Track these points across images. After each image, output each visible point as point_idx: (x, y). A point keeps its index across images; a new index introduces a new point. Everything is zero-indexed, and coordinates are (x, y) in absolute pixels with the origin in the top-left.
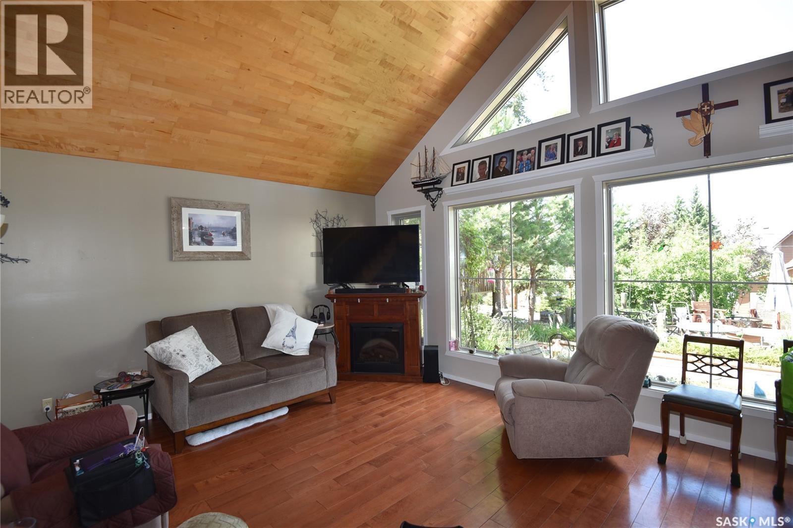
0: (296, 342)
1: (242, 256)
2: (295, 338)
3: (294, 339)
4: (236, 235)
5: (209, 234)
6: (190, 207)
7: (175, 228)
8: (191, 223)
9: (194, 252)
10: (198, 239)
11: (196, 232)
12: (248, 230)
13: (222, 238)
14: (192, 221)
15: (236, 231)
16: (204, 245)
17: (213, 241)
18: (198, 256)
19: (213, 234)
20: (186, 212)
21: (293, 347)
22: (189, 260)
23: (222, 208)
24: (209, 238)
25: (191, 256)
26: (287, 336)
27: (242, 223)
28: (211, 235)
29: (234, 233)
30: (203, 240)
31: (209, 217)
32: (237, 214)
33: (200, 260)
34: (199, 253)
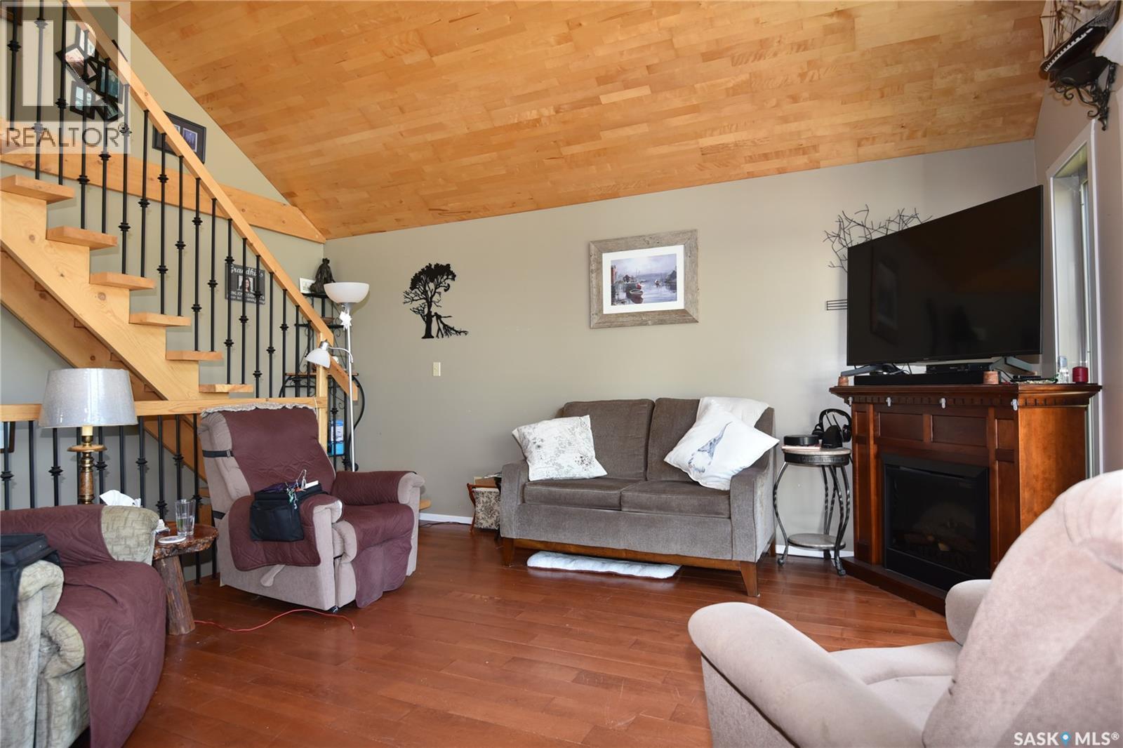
0: (710, 464)
1: (682, 317)
2: (712, 455)
3: (710, 458)
4: (676, 283)
5: (636, 285)
6: (612, 252)
7: (594, 282)
8: (614, 273)
9: (616, 314)
10: (623, 296)
11: (621, 286)
12: (695, 273)
13: (655, 290)
14: (615, 270)
15: (676, 277)
16: (629, 303)
17: (642, 297)
18: (621, 319)
19: (642, 285)
20: (608, 259)
21: (703, 471)
22: (610, 327)
23: (655, 244)
24: (637, 293)
25: (613, 320)
26: (699, 450)
27: (685, 263)
28: (640, 288)
29: (673, 281)
30: (629, 296)
31: (637, 262)
32: (678, 250)
33: (624, 326)
34: (622, 315)
